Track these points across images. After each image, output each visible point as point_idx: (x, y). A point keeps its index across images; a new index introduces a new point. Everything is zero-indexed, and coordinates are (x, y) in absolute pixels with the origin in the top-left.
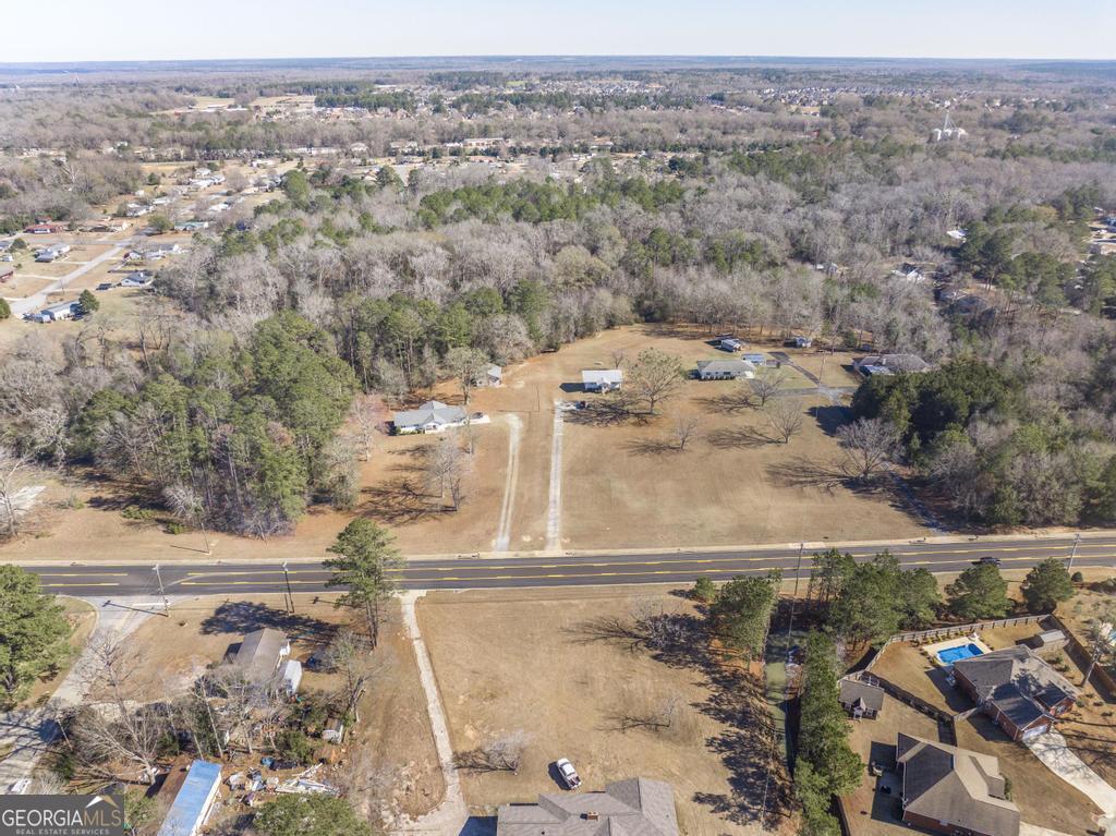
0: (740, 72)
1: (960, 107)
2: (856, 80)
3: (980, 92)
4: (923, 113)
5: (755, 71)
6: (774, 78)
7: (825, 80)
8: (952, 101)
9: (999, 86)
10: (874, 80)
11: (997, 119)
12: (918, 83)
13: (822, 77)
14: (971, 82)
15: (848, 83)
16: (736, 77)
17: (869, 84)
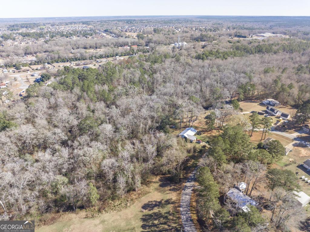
0: (119, 21)
1: (183, 32)
2: (154, 22)
3: (188, 25)
4: (171, 35)
5: (124, 20)
6: (129, 23)
7: (144, 23)
8: (181, 29)
9: (193, 23)
10: (159, 22)
11: (196, 36)
12: (171, 23)
13: (144, 22)
14: (185, 22)
15: (151, 24)
16: (118, 23)
17: (157, 24)
